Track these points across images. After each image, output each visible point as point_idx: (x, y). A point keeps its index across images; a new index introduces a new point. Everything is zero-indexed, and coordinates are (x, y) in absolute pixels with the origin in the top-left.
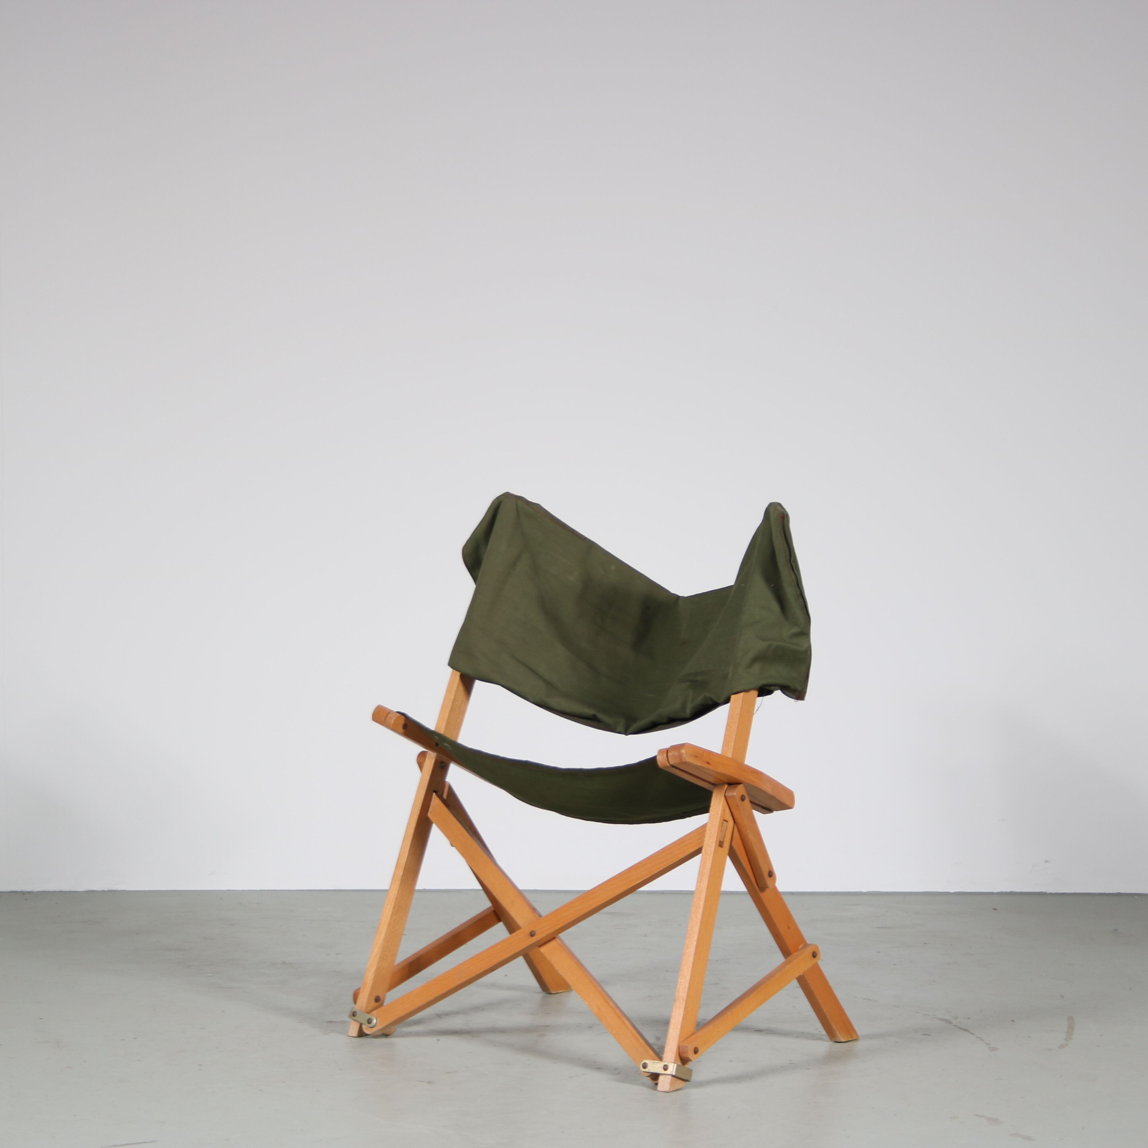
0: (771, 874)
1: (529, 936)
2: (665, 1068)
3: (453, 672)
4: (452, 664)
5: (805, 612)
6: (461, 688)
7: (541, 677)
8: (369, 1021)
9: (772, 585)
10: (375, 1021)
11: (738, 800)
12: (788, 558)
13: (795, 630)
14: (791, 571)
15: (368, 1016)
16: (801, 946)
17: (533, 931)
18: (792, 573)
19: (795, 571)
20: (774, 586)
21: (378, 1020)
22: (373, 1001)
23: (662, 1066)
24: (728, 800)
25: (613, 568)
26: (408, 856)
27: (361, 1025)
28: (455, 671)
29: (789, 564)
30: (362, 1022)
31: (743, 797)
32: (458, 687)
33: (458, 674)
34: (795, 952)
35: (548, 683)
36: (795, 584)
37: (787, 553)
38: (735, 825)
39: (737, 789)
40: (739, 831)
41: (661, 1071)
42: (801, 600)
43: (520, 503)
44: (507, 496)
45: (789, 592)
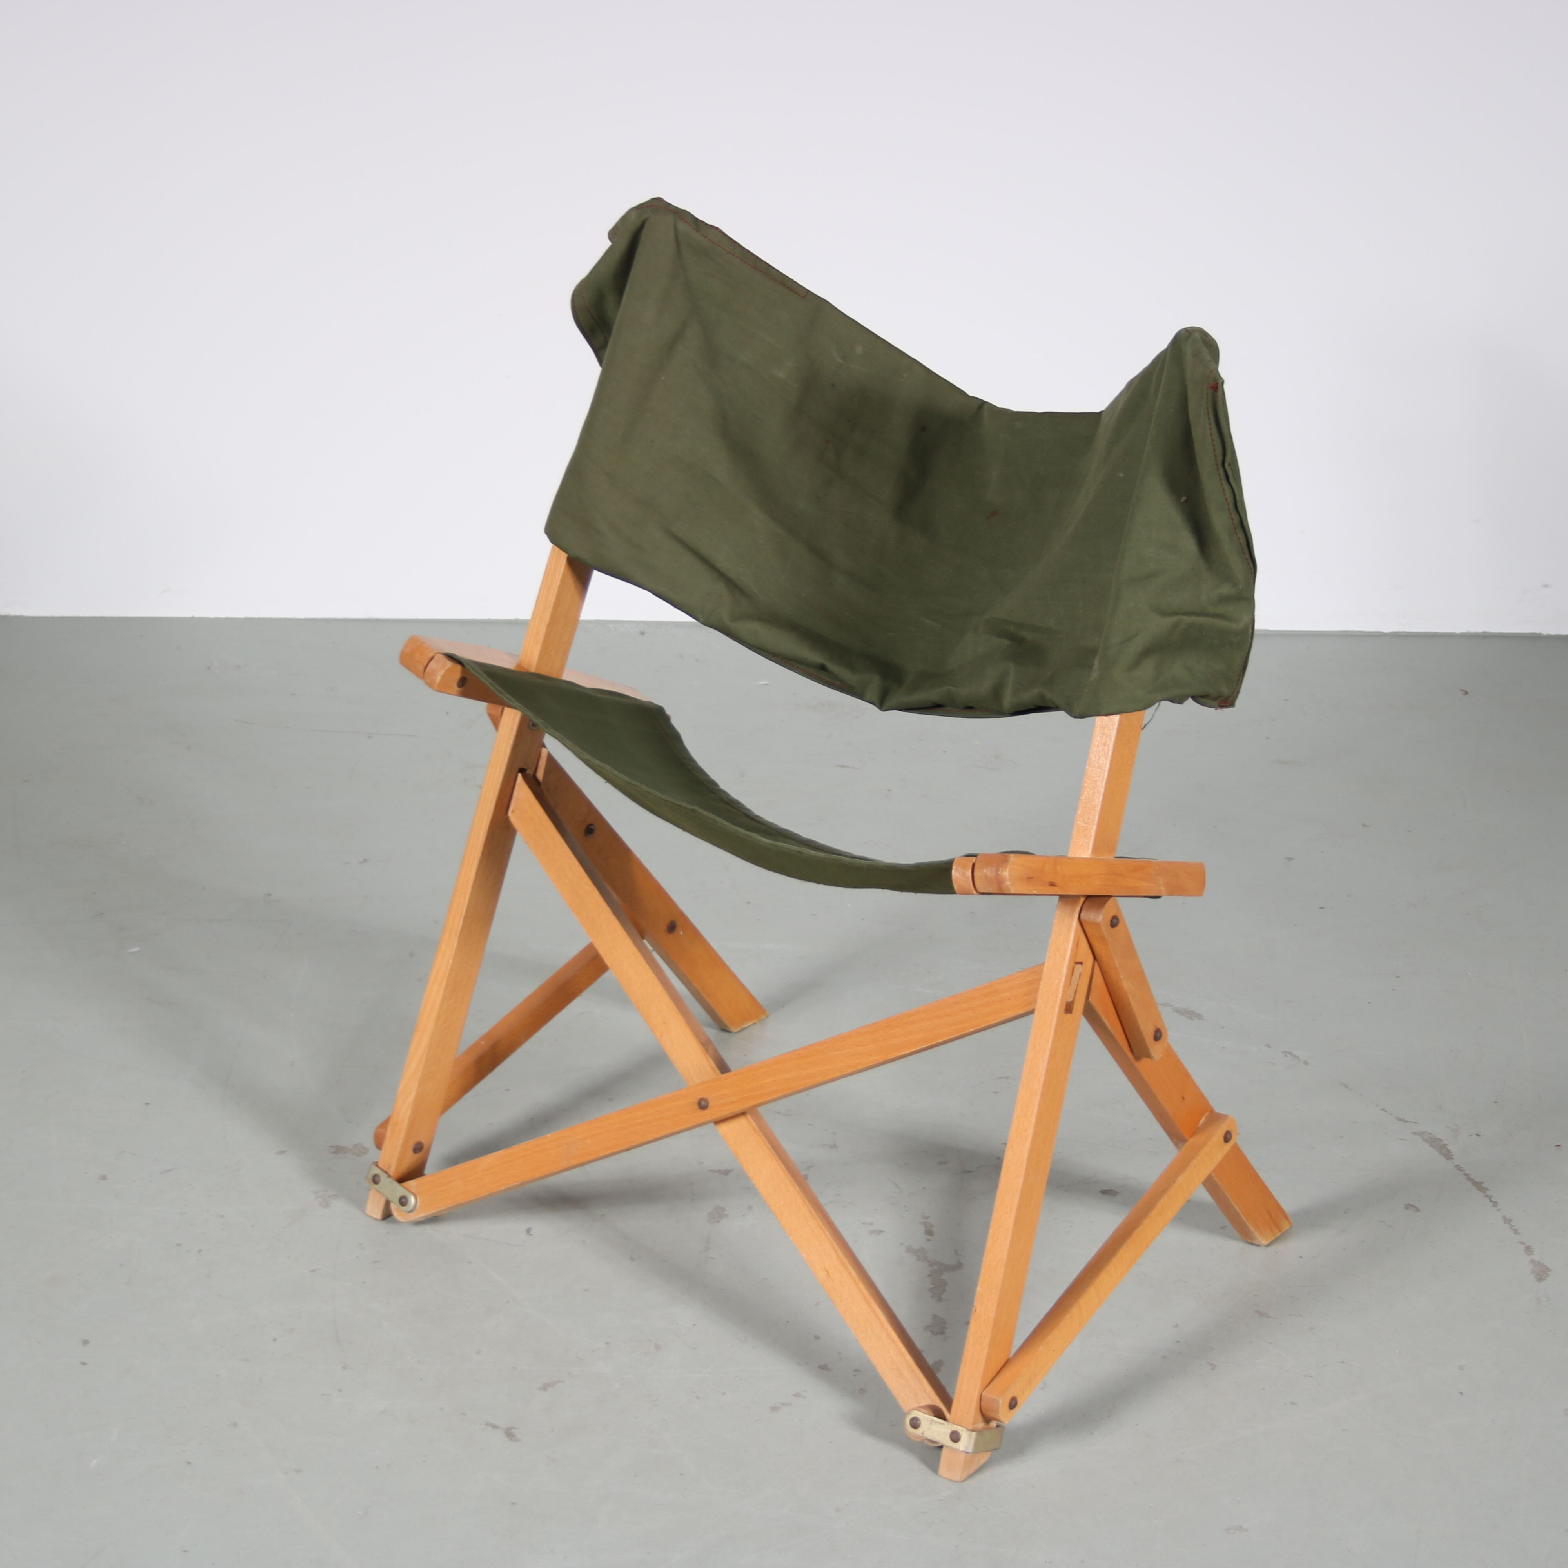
0: (1158, 1034)
1: (696, 1107)
2: (955, 1437)
3: (553, 551)
4: (553, 530)
5: (1248, 556)
6: (571, 581)
7: (721, 575)
8: (403, 1201)
9: (1184, 499)
10: (412, 1200)
11: (1105, 928)
12: (1220, 458)
13: (1226, 589)
14: (1224, 482)
15: (399, 1190)
16: (1203, 1120)
17: (701, 1099)
18: (1226, 486)
19: (1232, 480)
20: (1186, 501)
21: (418, 1199)
22: (410, 1151)
23: (949, 1432)
24: (1084, 926)
25: (859, 350)
26: (472, 894)
27: (388, 1203)
28: (557, 549)
29: (1221, 471)
30: (390, 1198)
31: (1115, 921)
32: (563, 581)
33: (564, 556)
34: (1191, 1136)
35: (733, 585)
36: (1231, 506)
37: (1219, 450)
38: (1096, 962)
39: (1104, 910)
40: (1103, 973)
41: (946, 1441)
42: (1241, 535)
43: (682, 227)
44: (657, 205)
45: (1219, 521)
